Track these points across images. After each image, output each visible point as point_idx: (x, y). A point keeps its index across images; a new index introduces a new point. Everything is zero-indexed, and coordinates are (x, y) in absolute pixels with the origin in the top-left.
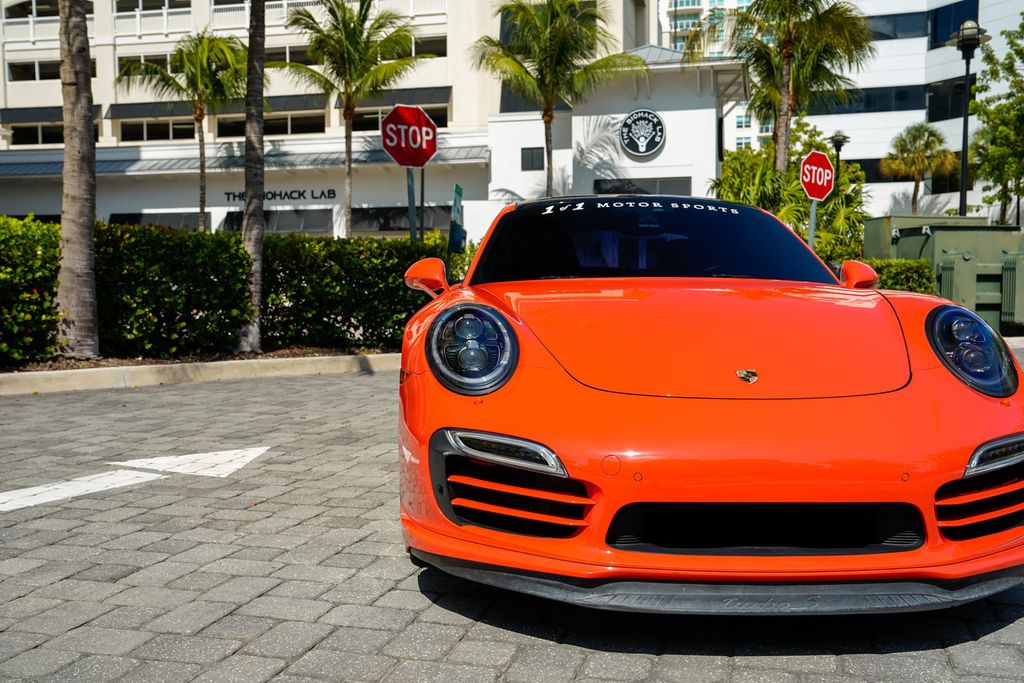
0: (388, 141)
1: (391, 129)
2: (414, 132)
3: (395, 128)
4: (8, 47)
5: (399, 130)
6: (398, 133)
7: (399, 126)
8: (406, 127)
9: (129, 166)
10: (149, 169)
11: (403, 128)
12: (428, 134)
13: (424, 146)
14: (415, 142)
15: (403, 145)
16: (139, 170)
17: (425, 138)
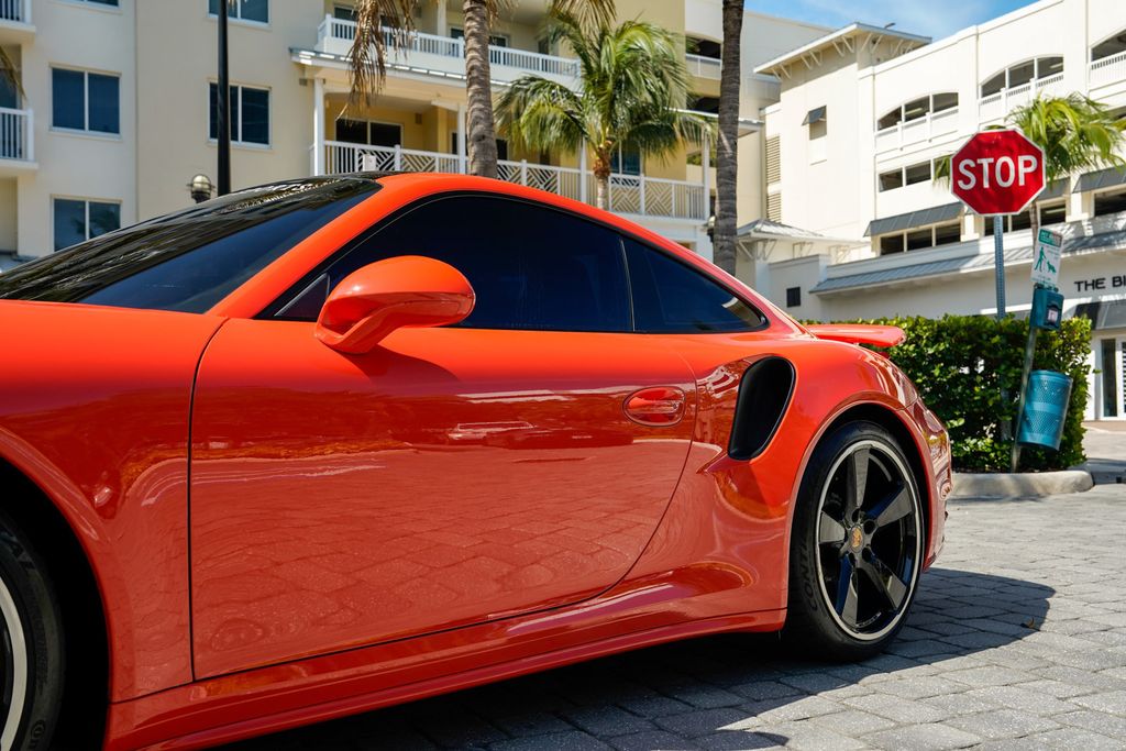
0: (961, 183)
1: (967, 167)
2: (1005, 166)
3: (972, 164)
4: (879, 158)
5: (980, 167)
6: (978, 170)
7: (979, 161)
8: (991, 160)
9: (964, 264)
10: (984, 264)
11: (985, 162)
12: (1027, 164)
13: (1022, 183)
14: (1005, 177)
15: (986, 185)
16: (974, 267)
17: (1022, 170)
